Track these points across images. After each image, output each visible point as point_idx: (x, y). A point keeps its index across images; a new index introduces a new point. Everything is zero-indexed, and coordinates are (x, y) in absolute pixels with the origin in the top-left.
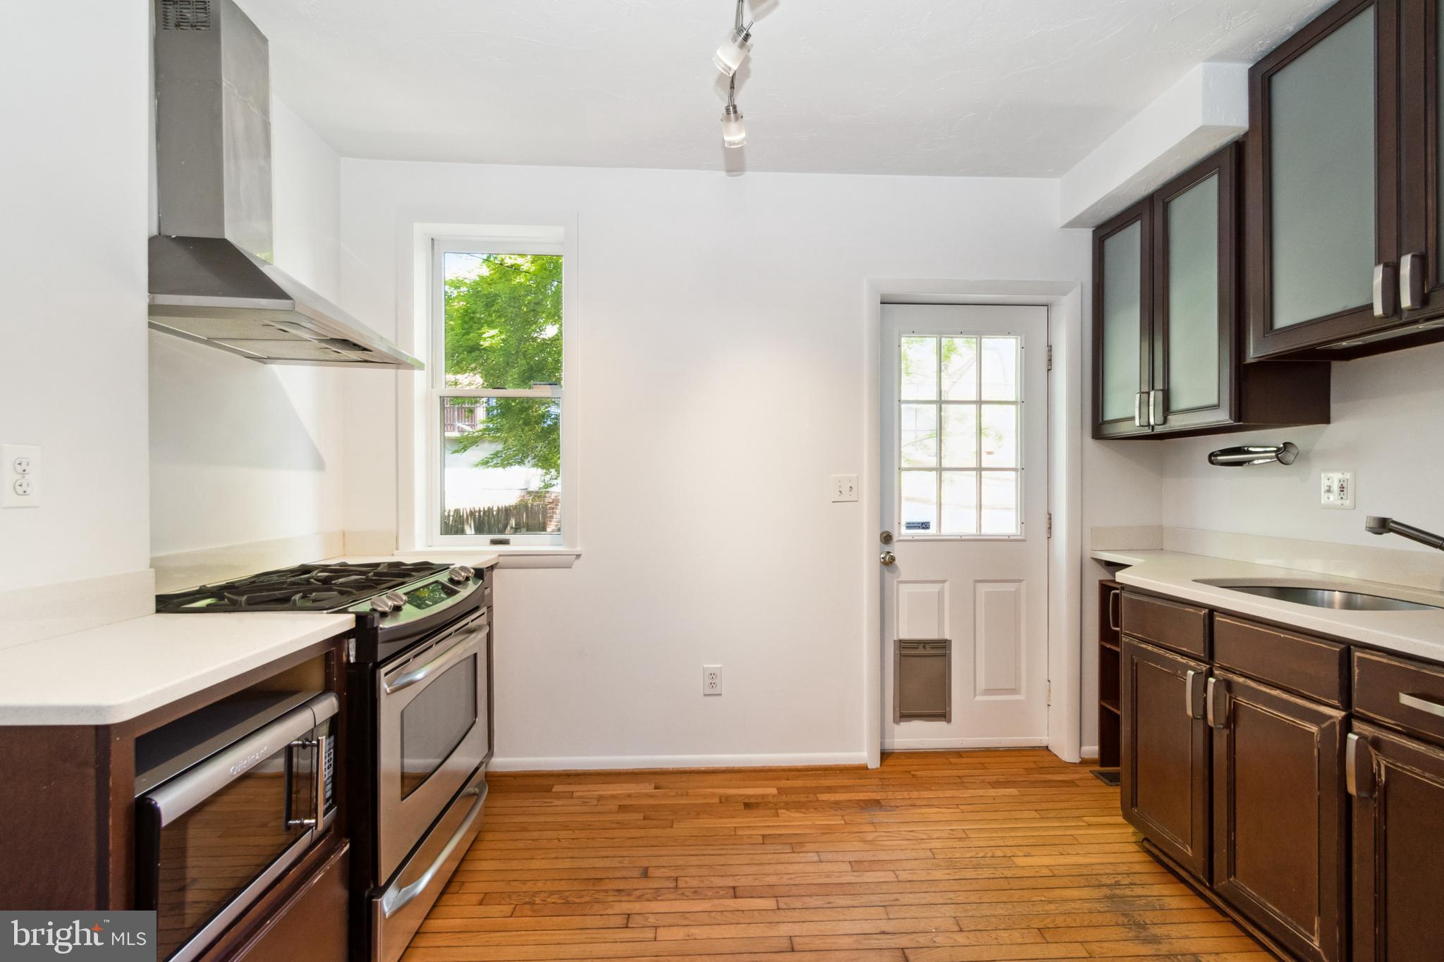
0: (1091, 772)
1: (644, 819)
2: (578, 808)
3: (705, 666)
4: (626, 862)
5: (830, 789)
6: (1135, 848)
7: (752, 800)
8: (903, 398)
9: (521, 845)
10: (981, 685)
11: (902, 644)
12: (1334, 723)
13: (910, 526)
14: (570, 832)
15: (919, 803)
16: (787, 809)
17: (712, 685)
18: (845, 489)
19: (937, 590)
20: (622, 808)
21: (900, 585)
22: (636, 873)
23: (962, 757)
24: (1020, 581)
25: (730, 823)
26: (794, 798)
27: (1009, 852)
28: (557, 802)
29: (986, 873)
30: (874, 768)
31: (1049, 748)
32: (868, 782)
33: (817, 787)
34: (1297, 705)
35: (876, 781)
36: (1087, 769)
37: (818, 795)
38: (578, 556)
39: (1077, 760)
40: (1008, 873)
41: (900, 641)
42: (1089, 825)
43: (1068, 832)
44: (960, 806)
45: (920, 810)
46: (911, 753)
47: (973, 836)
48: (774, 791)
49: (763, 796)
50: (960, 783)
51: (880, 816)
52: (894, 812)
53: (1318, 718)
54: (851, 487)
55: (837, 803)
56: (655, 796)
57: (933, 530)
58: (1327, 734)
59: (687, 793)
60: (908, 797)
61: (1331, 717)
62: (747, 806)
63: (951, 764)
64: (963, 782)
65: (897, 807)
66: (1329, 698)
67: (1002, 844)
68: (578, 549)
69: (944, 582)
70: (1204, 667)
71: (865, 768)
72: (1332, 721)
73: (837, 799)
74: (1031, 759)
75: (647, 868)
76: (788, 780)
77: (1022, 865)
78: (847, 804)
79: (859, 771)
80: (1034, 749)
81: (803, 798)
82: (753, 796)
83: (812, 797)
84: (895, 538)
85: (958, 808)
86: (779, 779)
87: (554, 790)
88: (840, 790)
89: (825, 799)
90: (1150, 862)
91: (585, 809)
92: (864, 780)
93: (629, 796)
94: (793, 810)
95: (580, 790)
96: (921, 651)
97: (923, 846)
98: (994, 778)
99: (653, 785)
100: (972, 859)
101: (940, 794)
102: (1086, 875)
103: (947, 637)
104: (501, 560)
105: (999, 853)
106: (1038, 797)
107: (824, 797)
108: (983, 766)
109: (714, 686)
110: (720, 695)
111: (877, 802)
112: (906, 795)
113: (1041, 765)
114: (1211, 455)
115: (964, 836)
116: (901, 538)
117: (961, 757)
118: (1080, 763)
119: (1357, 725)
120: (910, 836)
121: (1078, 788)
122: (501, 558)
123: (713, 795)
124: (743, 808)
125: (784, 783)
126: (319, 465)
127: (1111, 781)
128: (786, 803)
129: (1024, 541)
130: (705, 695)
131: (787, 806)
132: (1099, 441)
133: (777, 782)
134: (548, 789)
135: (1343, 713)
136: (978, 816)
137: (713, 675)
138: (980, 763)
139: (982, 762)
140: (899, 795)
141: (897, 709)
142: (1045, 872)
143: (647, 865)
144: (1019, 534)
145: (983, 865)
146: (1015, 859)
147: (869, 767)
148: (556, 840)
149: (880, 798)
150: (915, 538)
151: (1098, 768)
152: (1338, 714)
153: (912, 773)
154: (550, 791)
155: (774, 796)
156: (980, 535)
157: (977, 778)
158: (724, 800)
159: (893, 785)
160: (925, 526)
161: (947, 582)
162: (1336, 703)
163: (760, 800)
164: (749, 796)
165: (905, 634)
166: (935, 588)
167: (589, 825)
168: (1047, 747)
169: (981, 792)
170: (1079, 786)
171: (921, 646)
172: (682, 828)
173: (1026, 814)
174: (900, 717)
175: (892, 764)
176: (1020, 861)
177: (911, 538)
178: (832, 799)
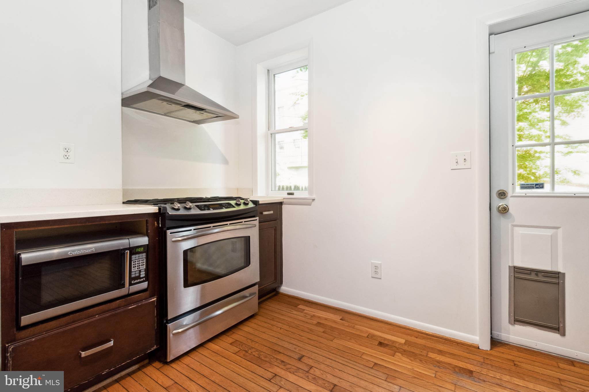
1: (323, 332)
2: (301, 317)
3: (372, 261)
4: (297, 349)
5: (441, 352)
7: (386, 342)
9: (266, 325)
11: (516, 269)
14: (288, 327)
16: (402, 354)
17: (376, 272)
18: (461, 161)
19: (550, 234)
20: (319, 324)
21: (515, 227)
22: (297, 356)
23: (574, 366)
25: (363, 349)
26: (412, 350)
28: (295, 312)
30: (484, 349)
32: (475, 357)
33: (432, 348)
38: (314, 200)
41: (514, 267)
46: (525, 349)
48: (403, 341)
49: (394, 342)
52: (479, 384)
54: (465, 159)
55: (439, 362)
56: (337, 323)
57: (547, 189)
59: (354, 326)
60: (499, 378)
62: (381, 344)
68: (314, 197)
69: (557, 228)
75: (303, 356)
76: (417, 338)
78: (446, 365)
79: (472, 348)
81: (417, 351)
82: (388, 340)
83: (424, 353)
84: (510, 193)
86: (411, 335)
87: (298, 307)
89: (432, 357)
91: (303, 319)
93: (326, 319)
94: (405, 356)
95: (309, 310)
96: (534, 277)
99: (341, 317)
103: (561, 270)
104: (285, 200)
107: (432, 355)
109: (377, 273)
110: (381, 279)
111: (470, 372)
116: (515, 195)
122: (284, 200)
123: (367, 332)
124: (377, 344)
125: (413, 339)
126: (226, 162)
128: (405, 351)
130: (372, 277)
131: (404, 352)
133: (409, 337)
134: (296, 306)
137: (376, 267)
140: (491, 374)
141: (512, 315)
143: (304, 355)
147: (480, 348)
148: (280, 328)
149: (474, 370)
150: (527, 195)
153: (516, 363)
154: (296, 307)
155: (400, 344)
158: (370, 337)
159: (492, 366)
161: (561, 229)
163: (390, 343)
164: (385, 339)
165: (519, 263)
166: (549, 232)
167: (298, 327)
171: (533, 273)
172: (338, 343)
174: (514, 321)
175: (502, 351)
177: (524, 195)
178: (437, 359)
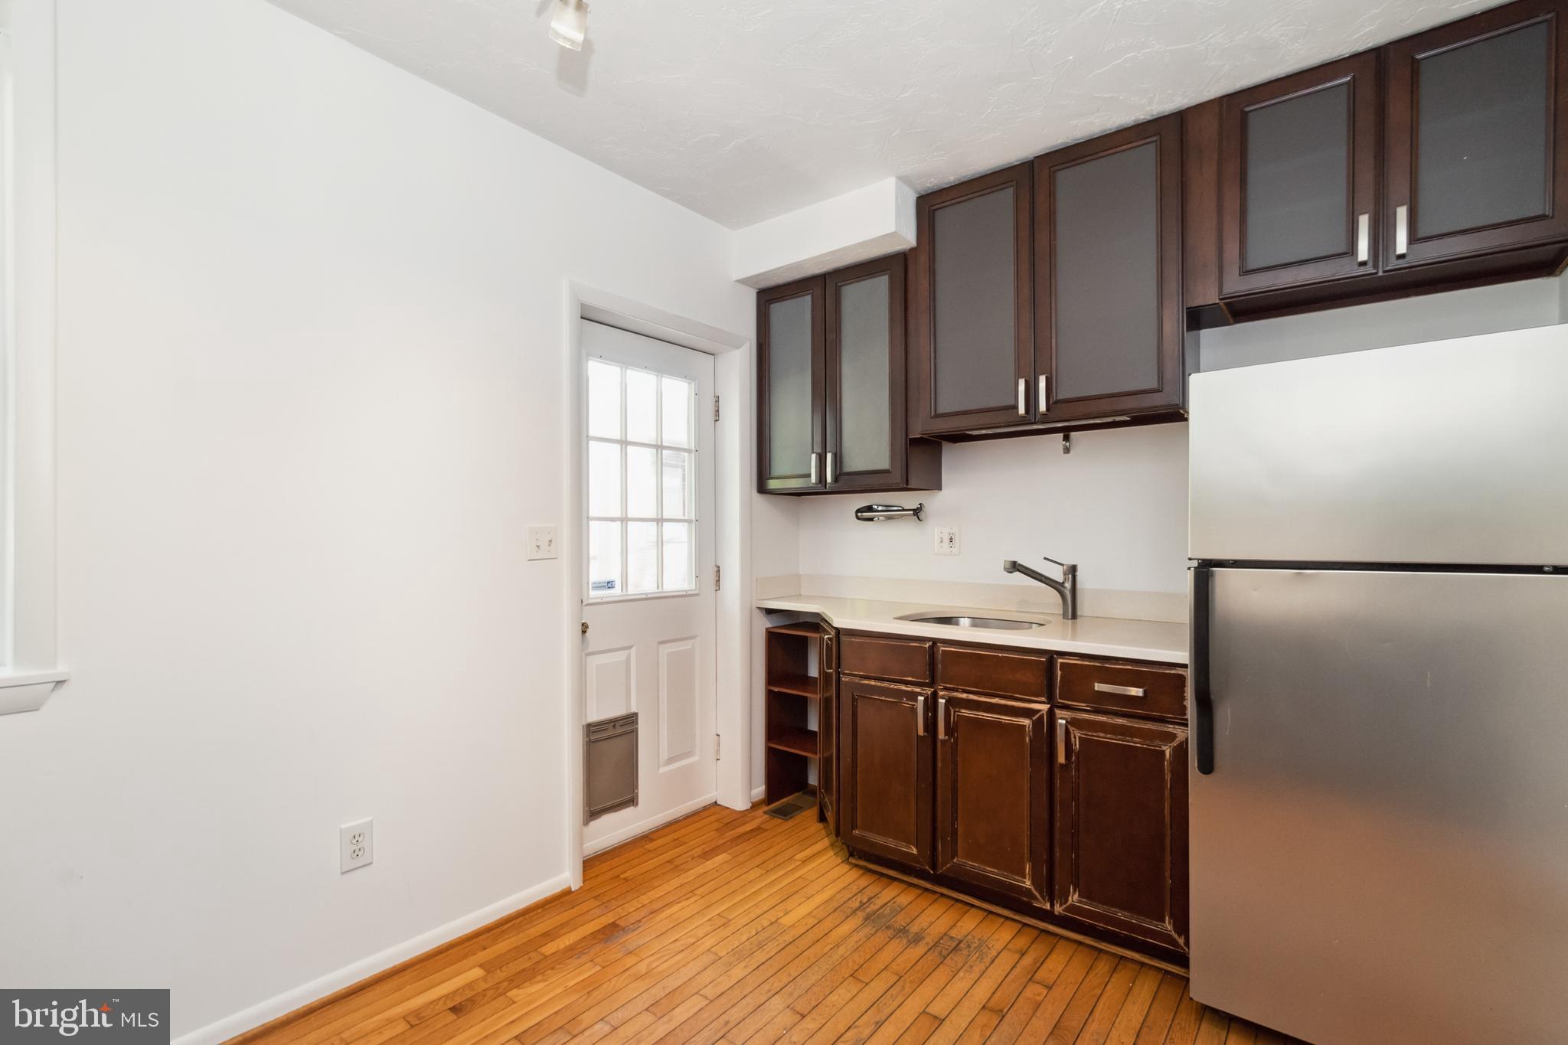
0: (765, 813)
3: (342, 829)
5: (548, 936)
6: (845, 868)
7: (459, 999)
8: (591, 434)
10: (664, 755)
11: (592, 728)
12: (1043, 714)
13: (599, 586)
15: (656, 906)
16: (518, 987)
17: (357, 852)
18: (544, 544)
19: (624, 659)
21: (588, 657)
23: (655, 840)
24: (694, 637)
26: (513, 968)
27: (771, 916)
29: (772, 948)
30: (580, 888)
31: (718, 803)
32: (584, 907)
33: (531, 941)
34: (1013, 707)
35: (593, 903)
36: (760, 812)
37: (543, 950)
38: (61, 683)
39: (747, 806)
40: (788, 938)
41: (589, 725)
42: (804, 862)
43: (797, 875)
44: (695, 892)
45: (664, 913)
46: (602, 855)
47: (733, 916)
48: (479, 972)
49: (470, 986)
50: (674, 867)
51: (633, 940)
52: (640, 930)
53: (1028, 713)
54: (550, 541)
55: (571, 948)
57: (617, 590)
58: (1038, 724)
60: (641, 905)
61: (1039, 711)
62: (455, 1011)
63: (649, 851)
64: (677, 866)
65: (640, 921)
66: (1037, 697)
67: (761, 912)
68: (58, 671)
69: (630, 647)
70: (929, 691)
71: (567, 892)
72: (1041, 713)
73: (568, 943)
74: (712, 818)
77: (791, 924)
78: (583, 944)
79: (563, 898)
80: (706, 808)
81: (525, 963)
82: (455, 993)
83: (536, 956)
84: (585, 602)
85: (696, 895)
86: (471, 953)
88: (562, 932)
89: (554, 950)
90: (863, 874)
92: (577, 908)
94: (526, 984)
96: (611, 732)
97: (701, 950)
98: (698, 851)
100: (751, 939)
101: (667, 888)
102: (839, 907)
103: (634, 710)
105: (766, 923)
106: (747, 853)
107: (550, 948)
108: (678, 843)
109: (360, 853)
110: (372, 861)
111: (614, 925)
112: (636, 904)
113: (726, 821)
114: (858, 511)
115: (724, 921)
116: (590, 601)
117: (653, 840)
118: (751, 808)
119: (1058, 712)
120: (679, 945)
121: (766, 833)
123: (391, 1021)
124: (454, 1016)
127: (785, 816)
128: (510, 980)
129: (697, 595)
130: (344, 873)
131: (514, 983)
132: (764, 495)
133: (471, 958)
135: (1049, 706)
136: (718, 895)
137: (355, 837)
138: (674, 840)
139: (676, 837)
140: (630, 907)
141: (587, 808)
142: (812, 921)
144: (694, 588)
145: (764, 941)
146: (781, 921)
147: (573, 889)
149: (613, 920)
150: (604, 600)
151: (766, 808)
152: (1045, 707)
153: (622, 876)
155: (485, 979)
156: (663, 592)
157: (685, 855)
158: (414, 1021)
159: (615, 899)
160: (610, 585)
161: (634, 649)
162: (1043, 699)
163: (469, 994)
164: (449, 997)
165: (593, 716)
166: (621, 656)
168: (716, 802)
169: (700, 869)
170: (768, 830)
171: (610, 726)
173: (753, 875)
174: (590, 816)
176: (787, 921)
177: (598, 600)
178: (562, 946)
